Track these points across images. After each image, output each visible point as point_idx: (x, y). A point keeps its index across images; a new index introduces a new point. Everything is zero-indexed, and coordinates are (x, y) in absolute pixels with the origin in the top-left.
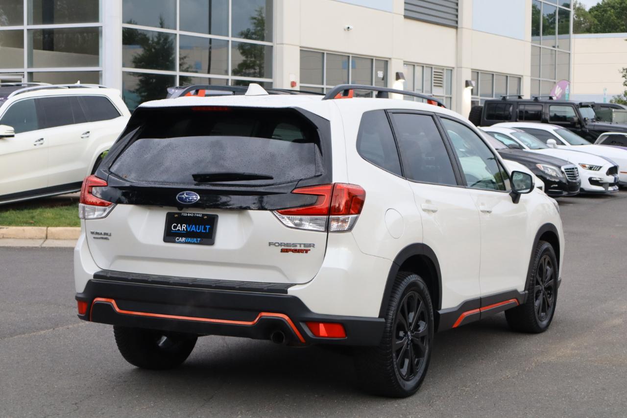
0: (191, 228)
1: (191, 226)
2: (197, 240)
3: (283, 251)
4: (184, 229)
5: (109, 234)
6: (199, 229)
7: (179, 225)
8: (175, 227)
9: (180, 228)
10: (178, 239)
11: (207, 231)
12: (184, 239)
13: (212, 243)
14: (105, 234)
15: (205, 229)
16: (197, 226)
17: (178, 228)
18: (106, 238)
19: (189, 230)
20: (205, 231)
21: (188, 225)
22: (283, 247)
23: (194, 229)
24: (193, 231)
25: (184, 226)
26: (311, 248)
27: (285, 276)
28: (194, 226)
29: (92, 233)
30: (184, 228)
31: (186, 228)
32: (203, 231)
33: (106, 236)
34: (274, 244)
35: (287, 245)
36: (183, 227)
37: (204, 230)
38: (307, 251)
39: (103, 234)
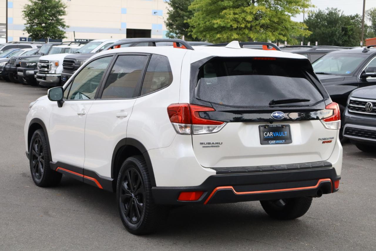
0: (276, 134)
1: (275, 133)
2: (283, 141)
3: (323, 142)
4: (271, 135)
5: (220, 143)
6: (280, 135)
7: (268, 133)
8: (266, 134)
9: (269, 135)
10: (271, 142)
11: (286, 135)
12: (274, 141)
13: (291, 142)
14: (217, 143)
16: (279, 133)
17: (268, 135)
18: (217, 146)
19: (274, 135)
21: (273, 133)
22: (324, 141)
23: (278, 135)
24: (277, 136)
25: (271, 133)
26: (333, 140)
28: (277, 133)
29: (202, 144)
30: (272, 134)
31: (273, 134)
33: (217, 145)
34: (321, 140)
35: (325, 139)
36: (271, 134)
37: (284, 135)
38: (331, 141)
39: (215, 143)
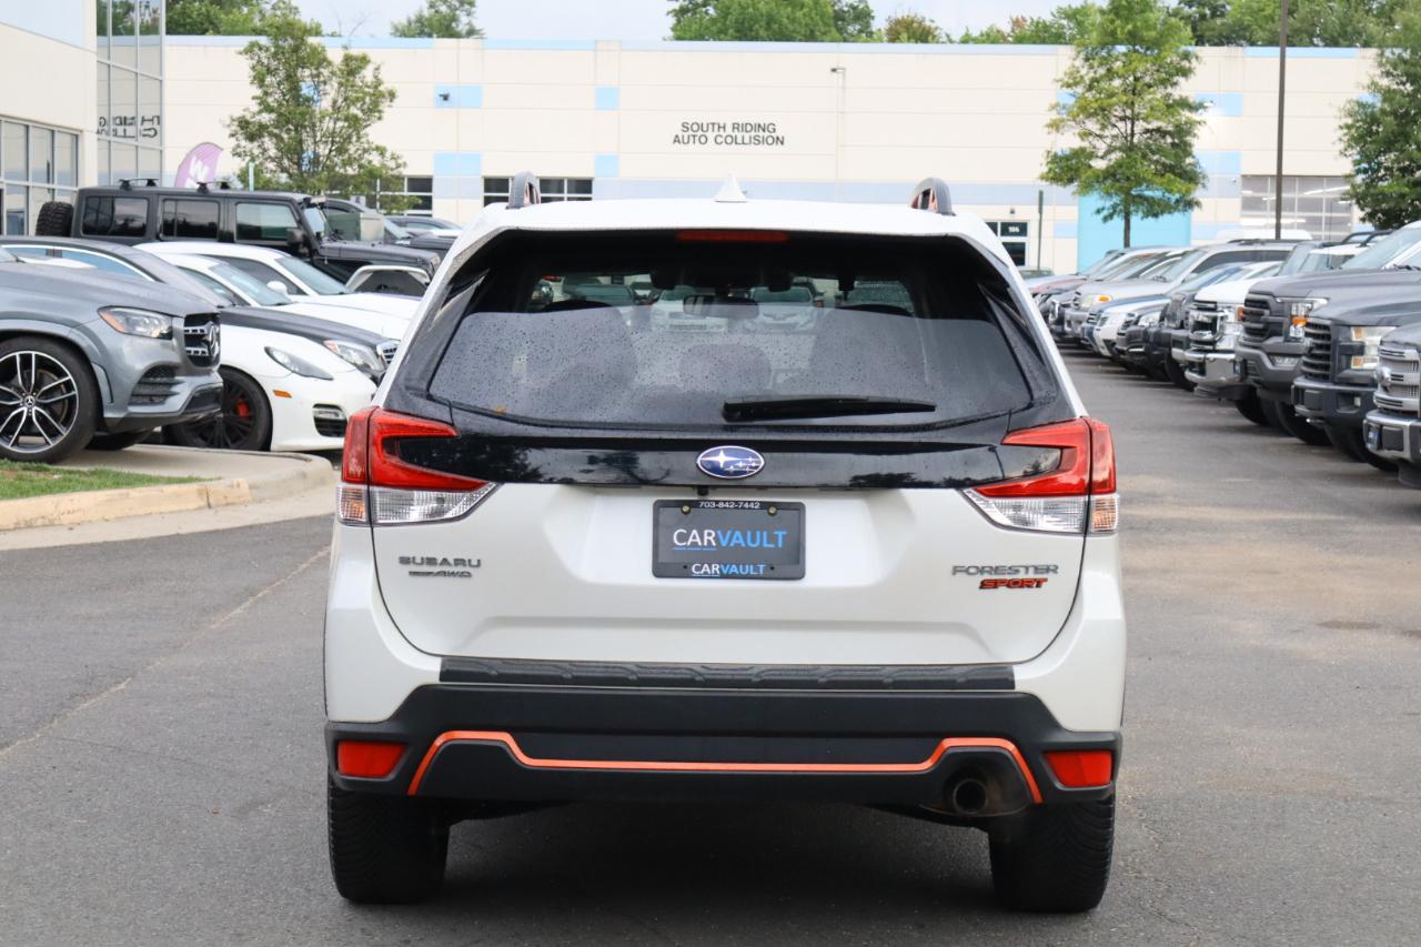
0: (730, 541)
1: (729, 533)
2: (757, 569)
3: (984, 585)
4: (709, 541)
5: (474, 563)
6: (753, 541)
7: (695, 532)
8: (682, 538)
9: (698, 540)
10: (698, 569)
11: (780, 545)
12: (716, 568)
13: (799, 576)
14: (458, 562)
15: (773, 539)
16: (749, 533)
17: (691, 540)
18: (462, 575)
19: (724, 543)
20: (772, 546)
21: (719, 533)
22: (987, 577)
23: (741, 541)
24: (738, 545)
25: (709, 534)
26: (1050, 576)
27: (981, 642)
28: (738, 533)
29: (405, 561)
30: (711, 538)
31: (716, 539)
32: (765, 545)
33: (460, 569)
34: (967, 571)
35: (996, 570)
36: (706, 538)
37: (769, 542)
38: (1039, 583)
39: (452, 562)
